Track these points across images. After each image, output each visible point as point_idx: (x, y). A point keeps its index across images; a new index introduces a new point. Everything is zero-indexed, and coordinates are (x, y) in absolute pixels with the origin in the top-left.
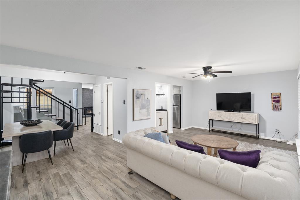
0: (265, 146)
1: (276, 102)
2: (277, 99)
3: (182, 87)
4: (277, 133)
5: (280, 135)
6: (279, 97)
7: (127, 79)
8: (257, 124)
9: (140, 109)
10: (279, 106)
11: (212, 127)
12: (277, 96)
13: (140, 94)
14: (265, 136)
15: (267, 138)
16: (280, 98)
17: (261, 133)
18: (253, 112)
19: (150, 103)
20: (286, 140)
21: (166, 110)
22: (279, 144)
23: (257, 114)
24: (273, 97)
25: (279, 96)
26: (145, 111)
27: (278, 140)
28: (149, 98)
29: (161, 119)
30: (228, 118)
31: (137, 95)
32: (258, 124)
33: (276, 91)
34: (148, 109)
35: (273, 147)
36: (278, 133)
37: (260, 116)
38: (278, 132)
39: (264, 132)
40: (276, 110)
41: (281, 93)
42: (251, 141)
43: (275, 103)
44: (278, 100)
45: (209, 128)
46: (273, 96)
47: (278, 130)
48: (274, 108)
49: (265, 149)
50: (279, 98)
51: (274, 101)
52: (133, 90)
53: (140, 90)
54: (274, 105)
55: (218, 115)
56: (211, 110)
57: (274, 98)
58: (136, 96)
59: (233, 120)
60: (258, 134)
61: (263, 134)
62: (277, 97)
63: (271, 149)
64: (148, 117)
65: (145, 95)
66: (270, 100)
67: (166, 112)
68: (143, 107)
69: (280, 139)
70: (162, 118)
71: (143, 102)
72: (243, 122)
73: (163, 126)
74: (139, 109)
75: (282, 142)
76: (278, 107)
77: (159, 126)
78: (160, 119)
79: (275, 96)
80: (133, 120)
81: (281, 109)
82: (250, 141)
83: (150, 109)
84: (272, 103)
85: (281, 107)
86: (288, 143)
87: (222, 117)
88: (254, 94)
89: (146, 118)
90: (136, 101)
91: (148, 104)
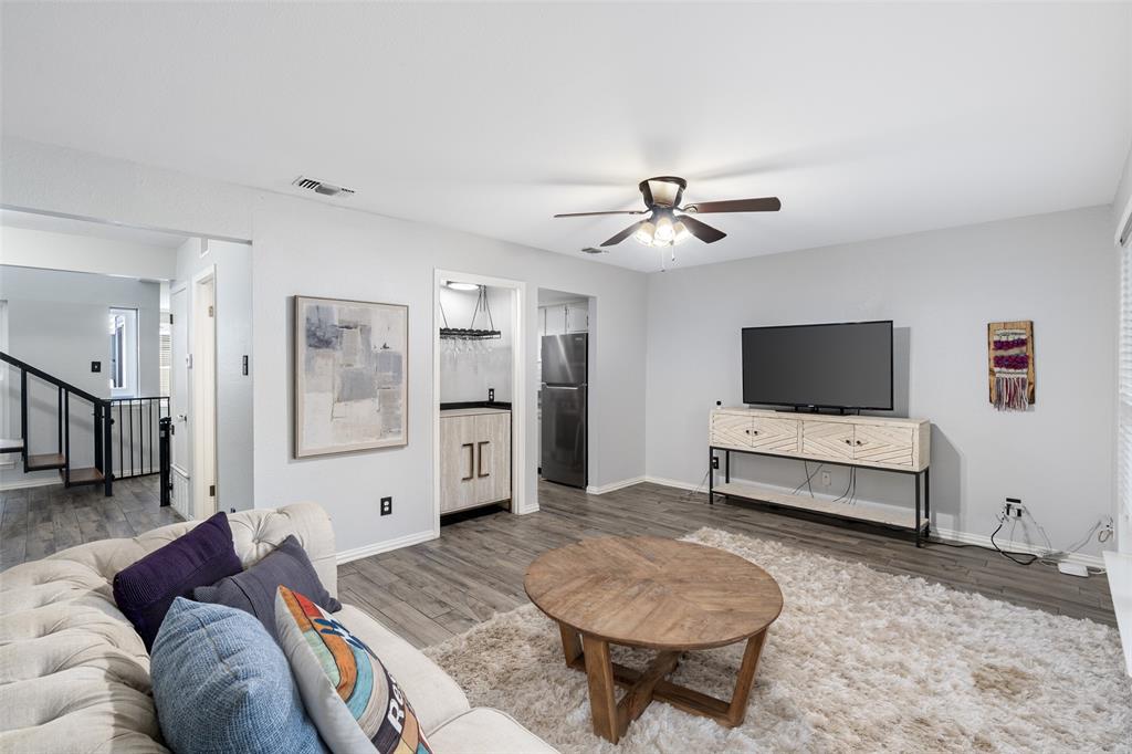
0: (950, 585)
1: (1008, 367)
2: (1013, 352)
3: (594, 298)
4: (1013, 513)
5: (1025, 527)
6: (1022, 343)
7: (250, 243)
8: (917, 470)
9: (339, 401)
10: (1023, 387)
11: (727, 481)
12: (1016, 337)
13: (337, 323)
14: (958, 527)
15: (968, 538)
16: (1030, 345)
17: (939, 516)
18: (905, 416)
19: (398, 370)
20: (1054, 551)
21: (507, 406)
22: (1024, 570)
23: (917, 426)
24: (995, 342)
25: (1023, 337)
26: (367, 409)
27: (1019, 547)
28: (397, 346)
29: (475, 450)
30: (790, 441)
31: (319, 327)
32: (927, 472)
33: (1011, 311)
34: (388, 401)
35: (992, 592)
36: (1019, 514)
37: (933, 436)
38: (1019, 511)
39: (954, 508)
40: (1008, 404)
41: (1032, 323)
42: (890, 553)
43: (1004, 369)
44: (1017, 356)
45: (711, 486)
46: (996, 338)
47: (1019, 501)
48: (999, 397)
49: (949, 607)
50: (1024, 348)
51: (999, 362)
52: (294, 301)
53: (335, 306)
54: (998, 382)
55: (748, 426)
56: (719, 403)
57: (1000, 345)
58: (311, 334)
59: (814, 450)
60: (923, 521)
61: (950, 518)
62: (1013, 341)
63: (979, 607)
64: (391, 440)
65: (366, 331)
66: (982, 356)
67: (505, 414)
68: (353, 389)
69: (1029, 543)
70: (480, 444)
71: (358, 366)
72: (854, 462)
73: (484, 480)
74: (327, 398)
75: (1036, 558)
76: (1019, 390)
77: (466, 483)
78: (468, 448)
79: (1004, 339)
80: (294, 455)
81: (1032, 400)
82: (886, 552)
83: (402, 401)
84: (992, 372)
85: (1033, 391)
86: (1063, 568)
87: (765, 435)
88: (908, 330)
89: (374, 442)
90: (309, 360)
91: (391, 373)
